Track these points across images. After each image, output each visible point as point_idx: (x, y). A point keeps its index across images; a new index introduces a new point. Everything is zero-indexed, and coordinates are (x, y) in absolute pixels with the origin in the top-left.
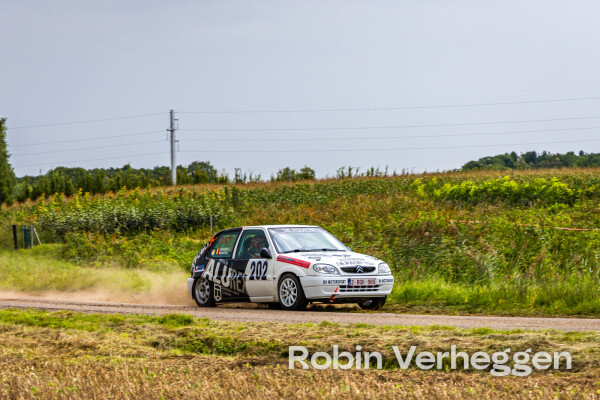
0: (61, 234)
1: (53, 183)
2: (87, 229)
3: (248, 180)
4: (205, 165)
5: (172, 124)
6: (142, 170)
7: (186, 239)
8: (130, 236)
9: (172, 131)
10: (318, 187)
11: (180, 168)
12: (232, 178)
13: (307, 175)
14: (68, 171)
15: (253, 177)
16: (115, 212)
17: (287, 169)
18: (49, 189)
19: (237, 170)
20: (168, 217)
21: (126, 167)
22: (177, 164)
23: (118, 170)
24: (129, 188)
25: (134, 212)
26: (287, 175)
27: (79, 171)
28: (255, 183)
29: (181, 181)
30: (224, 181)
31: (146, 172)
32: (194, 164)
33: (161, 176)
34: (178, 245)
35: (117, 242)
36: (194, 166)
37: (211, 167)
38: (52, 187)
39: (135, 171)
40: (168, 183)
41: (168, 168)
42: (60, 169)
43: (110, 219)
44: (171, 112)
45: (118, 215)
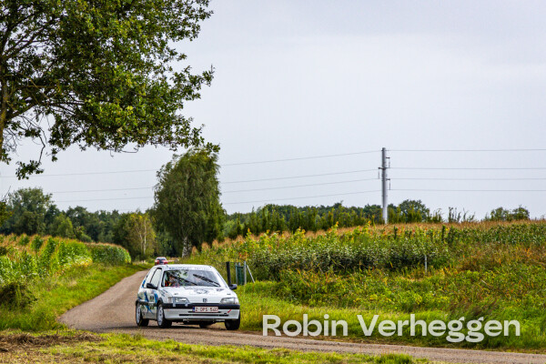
0: (274, 272)
1: (264, 221)
2: (301, 267)
3: (461, 220)
4: (417, 204)
5: (384, 163)
6: (353, 208)
7: (400, 279)
8: (345, 275)
9: (384, 169)
10: (534, 228)
11: (391, 206)
12: (445, 218)
13: (522, 215)
14: (280, 209)
15: (467, 217)
16: (328, 250)
17: (500, 209)
18: (260, 227)
19: (451, 209)
20: (382, 256)
21: (337, 205)
22: (388, 202)
23: (328, 208)
24: (340, 226)
25: (348, 251)
26: (499, 215)
27: (290, 208)
28: (470, 222)
30: (437, 220)
31: (358, 210)
32: (405, 202)
33: (372, 214)
34: (392, 284)
35: (331, 280)
36: (406, 204)
37: (423, 206)
38: (264, 225)
39: (346, 210)
40: (379, 221)
41: (379, 207)
42: (270, 207)
43: (323, 258)
44: (383, 150)
45: (331, 253)
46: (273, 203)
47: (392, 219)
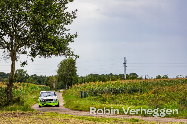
0: (95, 94)
1: (90, 79)
2: (103, 93)
3: (149, 78)
4: (135, 74)
5: (125, 62)
6: (116, 75)
7: (132, 96)
8: (116, 95)
9: (125, 64)
10: (170, 81)
11: (127, 75)
12: (144, 78)
13: (166, 77)
14: (94, 75)
17: (159, 76)
20: (126, 89)
21: (111, 74)
22: (126, 73)
23: (108, 75)
24: (111, 80)
25: (116, 88)
26: (159, 77)
27: (97, 75)
28: (151, 79)
29: (127, 78)
30: (141, 79)
31: (117, 76)
32: (132, 73)
33: (121, 77)
35: (112, 96)
37: (136, 75)
39: (113, 75)
40: (123, 79)
41: (123, 75)
42: (91, 75)
43: (109, 89)
44: (125, 58)
45: (111, 88)
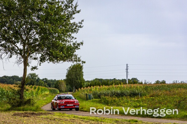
1: (95, 83)
2: (106, 95)
3: (148, 83)
4: (136, 79)
5: (127, 68)
6: (119, 80)
7: (133, 99)
8: (118, 98)
9: (127, 69)
10: (168, 86)
11: (129, 79)
12: (144, 83)
13: (164, 82)
14: (99, 80)
15: (149, 83)
16: (113, 91)
17: (158, 81)
18: (94, 84)
19: (145, 80)
20: (128, 93)
21: (114, 79)
22: (128, 78)
23: (112, 80)
24: (115, 84)
25: (119, 91)
26: (158, 82)
28: (150, 84)
30: (141, 83)
32: (133, 78)
33: (124, 81)
34: (131, 100)
35: (114, 99)
36: (133, 79)
38: (95, 84)
39: (117, 80)
40: (126, 83)
41: (126, 79)
42: (96, 79)
43: (112, 93)
44: (127, 64)
45: (114, 92)
46: (97, 78)
47: (129, 83)
